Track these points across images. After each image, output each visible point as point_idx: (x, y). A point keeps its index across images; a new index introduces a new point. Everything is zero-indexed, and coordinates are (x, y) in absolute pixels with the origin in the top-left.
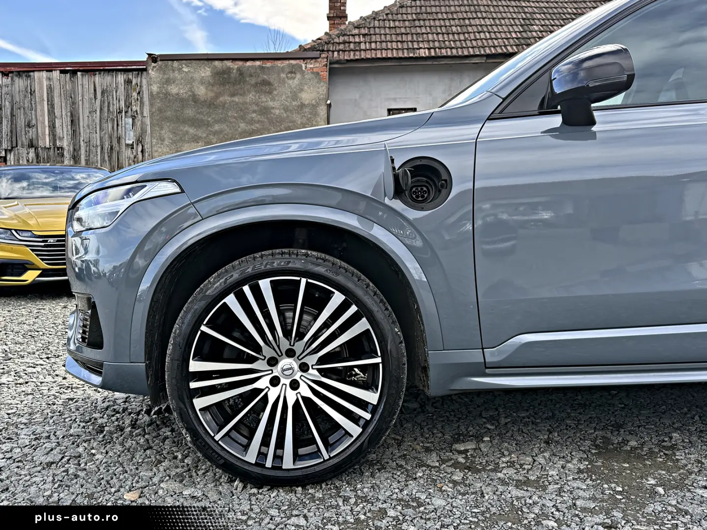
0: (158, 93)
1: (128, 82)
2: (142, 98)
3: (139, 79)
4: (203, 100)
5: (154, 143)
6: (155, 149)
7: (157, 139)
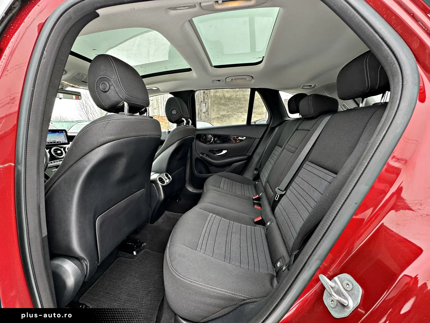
0: (213, 96)
1: (204, 92)
2: (208, 97)
3: (207, 91)
4: (227, 97)
5: (211, 111)
6: (212, 113)
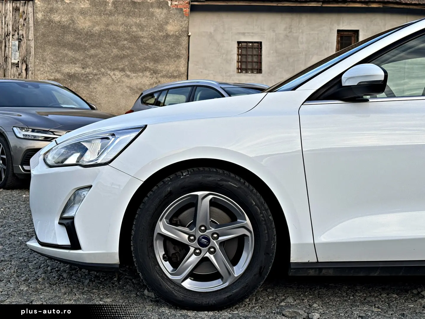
0: (42, 20)
1: (16, 9)
2: (28, 24)
3: (26, 8)
5: (37, 63)
6: (37, 68)
7: (40, 60)
